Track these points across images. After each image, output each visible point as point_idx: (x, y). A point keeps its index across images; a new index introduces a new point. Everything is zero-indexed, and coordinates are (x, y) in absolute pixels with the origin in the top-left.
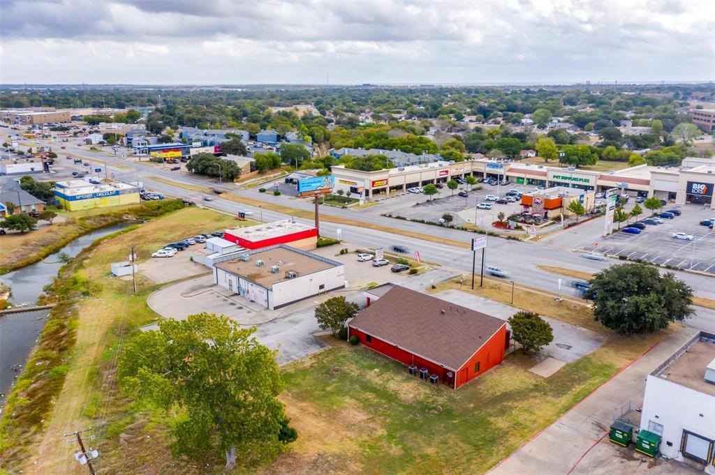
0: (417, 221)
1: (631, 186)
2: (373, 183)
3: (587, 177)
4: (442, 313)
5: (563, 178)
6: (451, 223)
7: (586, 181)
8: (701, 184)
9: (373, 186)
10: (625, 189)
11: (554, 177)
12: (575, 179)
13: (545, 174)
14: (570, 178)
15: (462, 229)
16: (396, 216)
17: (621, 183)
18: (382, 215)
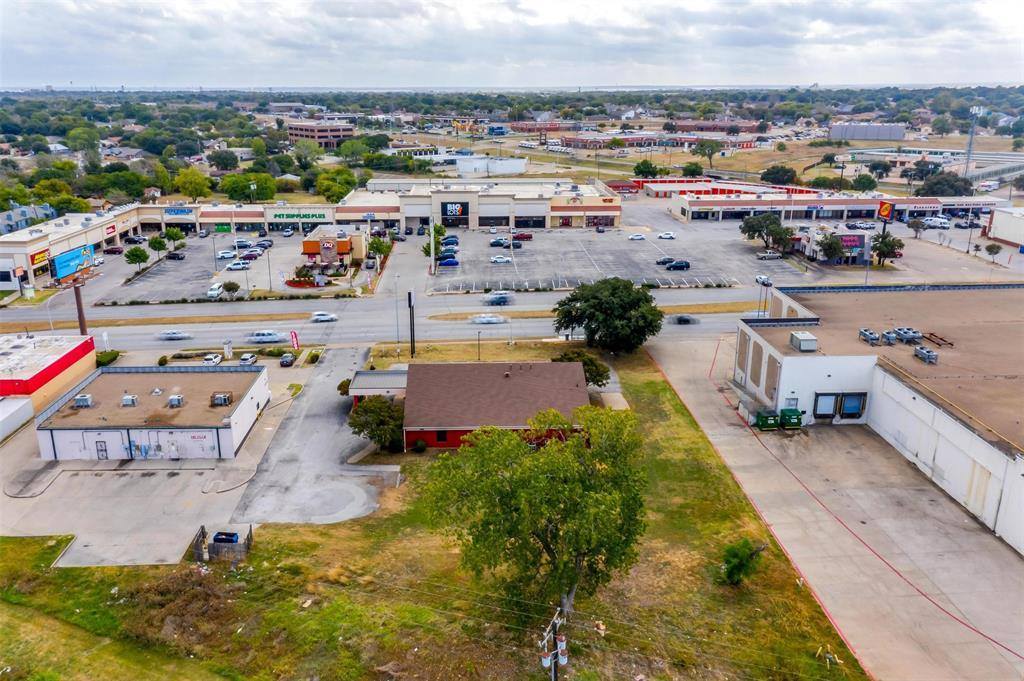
0: (173, 302)
1: (378, 216)
2: (33, 258)
3: (321, 212)
4: (507, 376)
5: (288, 216)
6: (236, 294)
7: (320, 216)
8: (456, 203)
9: (33, 264)
10: (372, 221)
11: (276, 216)
12: (305, 216)
13: (262, 215)
14: (298, 216)
15: (260, 299)
16: (128, 300)
17: (365, 214)
18: (96, 305)
